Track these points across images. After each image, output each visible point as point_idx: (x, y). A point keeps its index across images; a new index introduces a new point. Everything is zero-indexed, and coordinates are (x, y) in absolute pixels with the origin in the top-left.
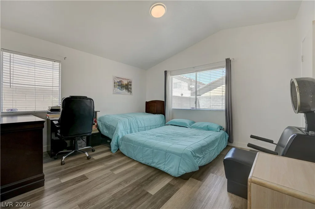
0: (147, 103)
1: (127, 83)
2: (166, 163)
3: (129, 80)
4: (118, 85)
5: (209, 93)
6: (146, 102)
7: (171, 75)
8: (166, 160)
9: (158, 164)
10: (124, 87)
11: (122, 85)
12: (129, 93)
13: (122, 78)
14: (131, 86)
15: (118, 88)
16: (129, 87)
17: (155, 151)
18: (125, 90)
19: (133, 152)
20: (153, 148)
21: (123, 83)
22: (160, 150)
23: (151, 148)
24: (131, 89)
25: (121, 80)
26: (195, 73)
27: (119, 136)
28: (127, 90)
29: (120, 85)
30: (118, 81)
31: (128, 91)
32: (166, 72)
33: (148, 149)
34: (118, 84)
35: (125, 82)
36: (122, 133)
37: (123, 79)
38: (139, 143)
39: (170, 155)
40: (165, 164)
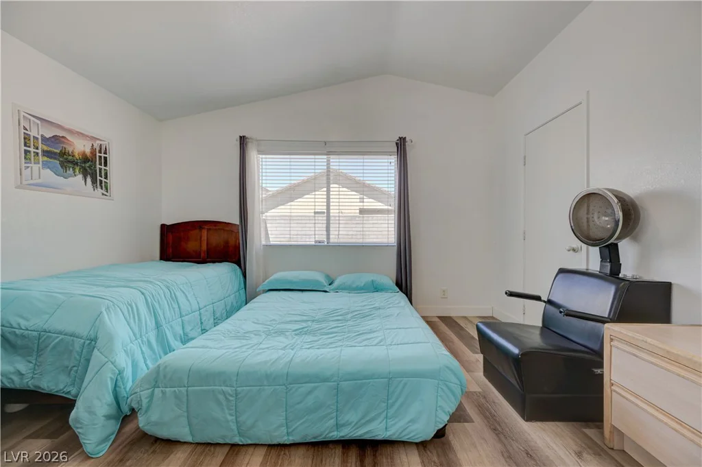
0: (165, 230)
1: (88, 151)
2: (391, 411)
3: (98, 142)
4: (47, 153)
5: (289, 207)
6: (163, 226)
7: (261, 152)
8: (390, 401)
9: (365, 424)
10: (75, 163)
11: (63, 154)
12: (99, 191)
13: (67, 126)
14: (106, 165)
15: (45, 165)
16: (98, 166)
17: (344, 384)
18: (80, 177)
19: (230, 418)
20: (335, 378)
21: (70, 149)
22: (366, 378)
23: (326, 380)
24: (106, 178)
25: (60, 133)
26: (325, 157)
27: (121, 372)
28: (89, 180)
29: (55, 153)
30: (48, 135)
31: (94, 181)
32: (243, 141)
33: (315, 388)
34: (46, 148)
35: (80, 147)
36: (133, 355)
37: (70, 131)
38: (267, 376)
39: (405, 384)
40: (386, 417)
